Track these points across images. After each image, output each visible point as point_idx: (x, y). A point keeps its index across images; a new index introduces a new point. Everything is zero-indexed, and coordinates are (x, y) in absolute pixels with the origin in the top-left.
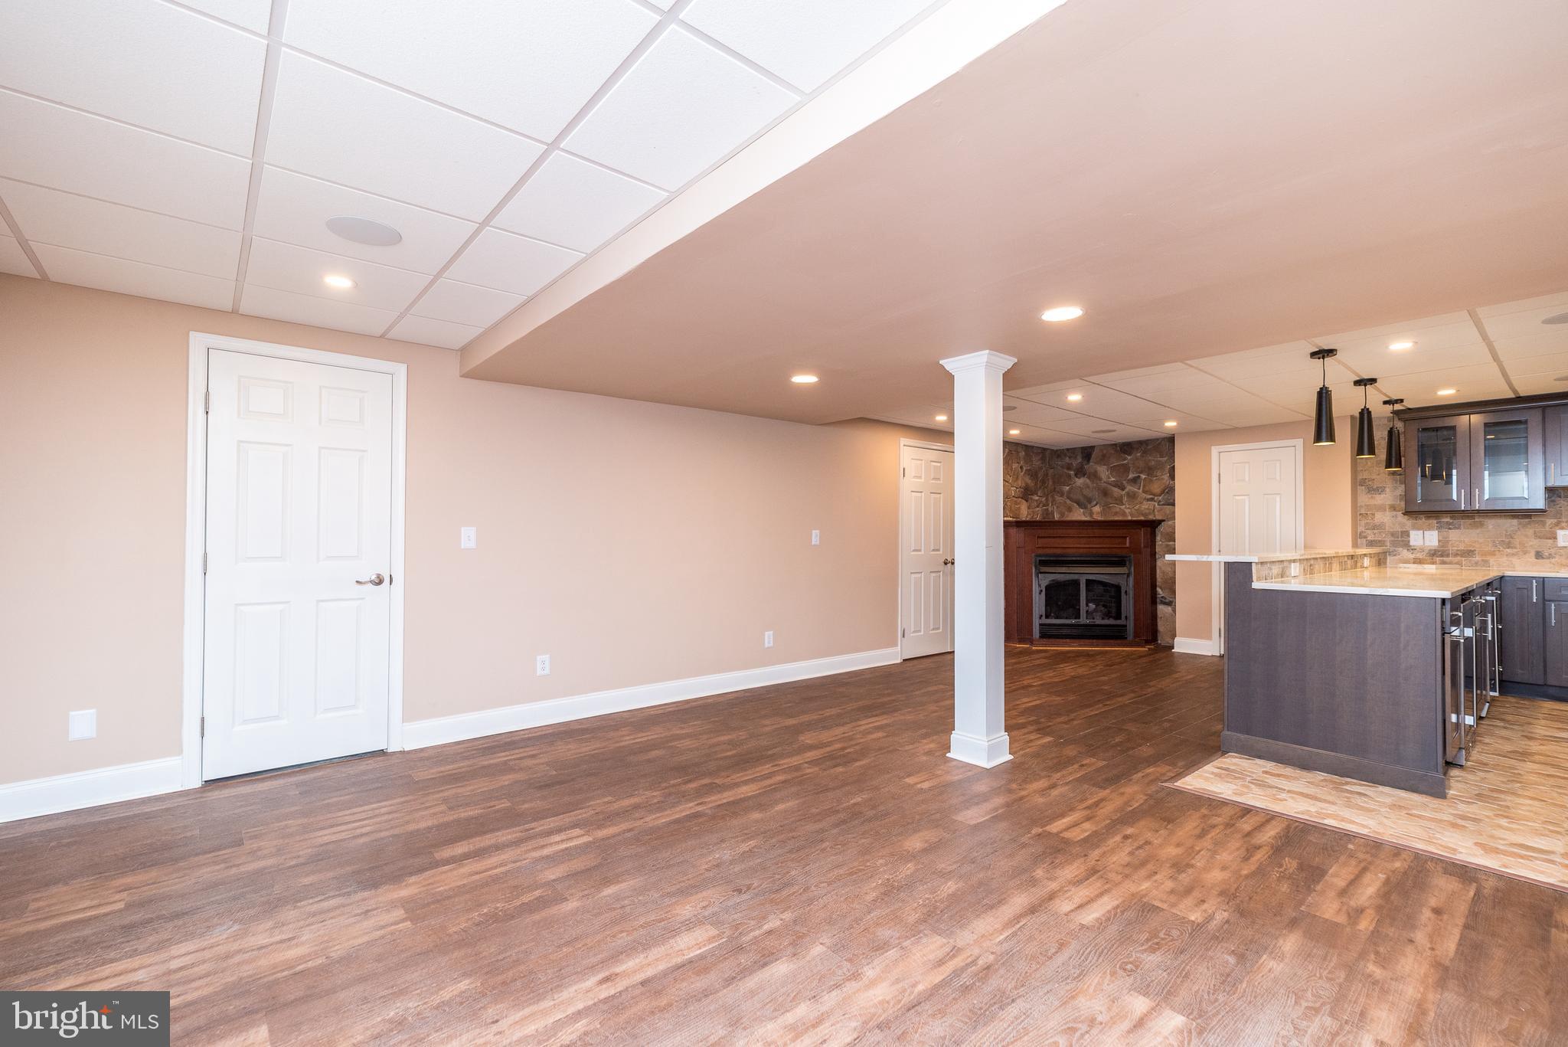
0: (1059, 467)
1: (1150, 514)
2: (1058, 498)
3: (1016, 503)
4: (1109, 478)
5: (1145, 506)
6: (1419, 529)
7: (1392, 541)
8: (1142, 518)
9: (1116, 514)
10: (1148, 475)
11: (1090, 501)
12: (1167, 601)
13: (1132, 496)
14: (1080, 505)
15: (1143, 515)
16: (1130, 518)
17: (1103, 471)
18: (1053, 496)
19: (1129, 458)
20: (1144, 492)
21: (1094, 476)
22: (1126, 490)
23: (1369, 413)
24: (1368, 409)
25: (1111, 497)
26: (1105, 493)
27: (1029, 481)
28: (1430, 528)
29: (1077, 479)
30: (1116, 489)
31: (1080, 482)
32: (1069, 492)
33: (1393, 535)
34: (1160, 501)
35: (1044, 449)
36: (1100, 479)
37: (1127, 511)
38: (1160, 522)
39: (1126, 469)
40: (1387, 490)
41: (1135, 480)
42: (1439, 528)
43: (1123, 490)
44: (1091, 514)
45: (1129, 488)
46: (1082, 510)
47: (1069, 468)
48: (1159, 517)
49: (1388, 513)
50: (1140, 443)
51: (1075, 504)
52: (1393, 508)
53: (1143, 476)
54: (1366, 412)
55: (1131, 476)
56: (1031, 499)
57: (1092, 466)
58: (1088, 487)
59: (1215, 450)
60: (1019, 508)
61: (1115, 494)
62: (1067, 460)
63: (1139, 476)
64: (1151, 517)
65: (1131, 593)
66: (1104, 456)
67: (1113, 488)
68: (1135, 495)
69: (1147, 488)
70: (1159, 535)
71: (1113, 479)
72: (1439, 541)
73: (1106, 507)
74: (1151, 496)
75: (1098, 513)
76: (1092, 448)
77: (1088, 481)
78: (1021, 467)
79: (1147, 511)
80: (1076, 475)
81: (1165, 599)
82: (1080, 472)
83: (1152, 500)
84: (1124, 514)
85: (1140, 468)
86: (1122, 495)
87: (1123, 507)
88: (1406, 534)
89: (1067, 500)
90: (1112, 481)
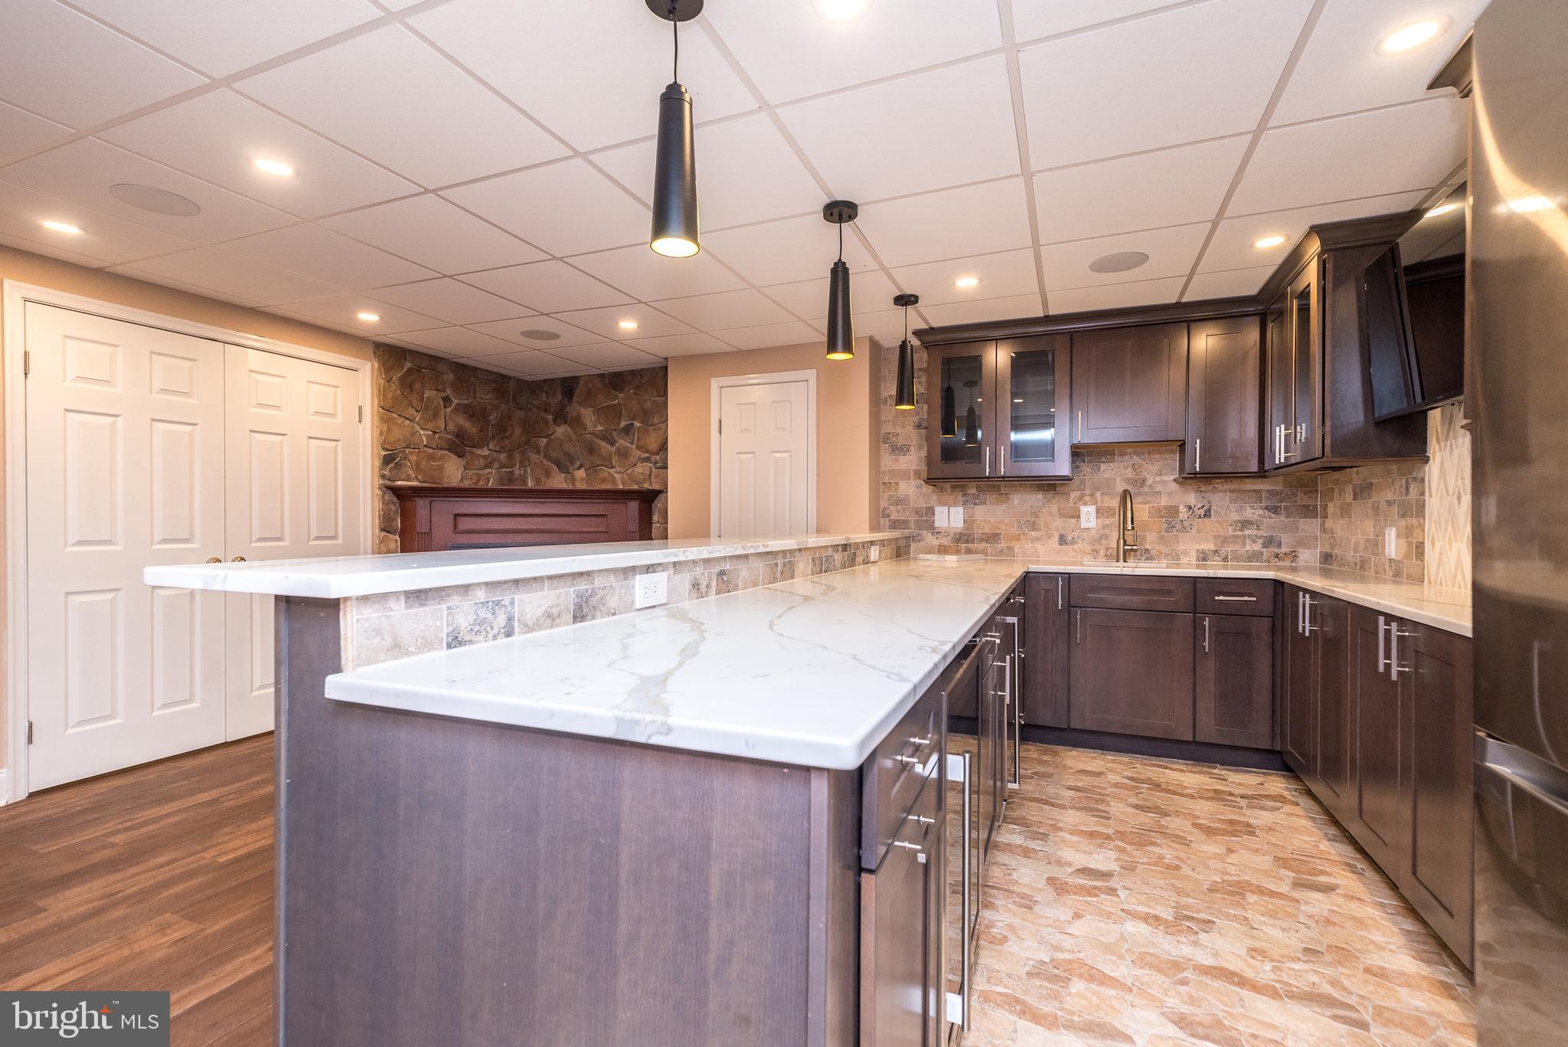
0: (534, 409)
1: (644, 481)
2: (533, 457)
3: (431, 457)
4: (595, 426)
5: (641, 469)
6: (944, 505)
7: (917, 521)
8: (636, 487)
9: (604, 480)
10: (643, 423)
11: (572, 460)
13: (623, 454)
14: (558, 464)
15: (636, 482)
16: (621, 487)
17: (588, 415)
18: (523, 453)
19: (621, 395)
20: (639, 448)
21: (577, 423)
22: (617, 444)
23: (846, 270)
24: (844, 264)
25: (598, 456)
26: (591, 450)
27: (467, 425)
28: (955, 505)
29: (557, 428)
30: (604, 444)
31: (561, 431)
32: (547, 446)
33: (917, 513)
34: (656, 463)
35: (503, 376)
36: (585, 428)
37: (617, 476)
38: (655, 494)
39: (616, 412)
40: (912, 449)
41: (627, 430)
42: (965, 503)
43: (612, 444)
44: (573, 480)
45: (622, 442)
46: (563, 475)
47: (546, 411)
48: (654, 487)
49: (912, 481)
50: (633, 373)
51: (554, 467)
52: (919, 475)
53: (637, 424)
54: (840, 269)
55: (623, 424)
56: (473, 453)
57: (575, 409)
58: (571, 440)
59: (715, 383)
60: (440, 469)
61: (603, 452)
62: (544, 397)
63: (632, 424)
64: (646, 486)
66: (589, 392)
67: (600, 441)
68: (626, 452)
69: (642, 443)
70: (657, 514)
71: (601, 428)
72: (965, 521)
73: (592, 469)
74: (647, 455)
75: (582, 479)
76: (578, 379)
77: (569, 430)
78: (447, 400)
79: (641, 477)
80: (555, 421)
82: (561, 417)
83: (647, 460)
84: (614, 481)
85: (631, 411)
86: (611, 452)
87: (612, 471)
88: (931, 511)
89: (545, 461)
90: (599, 431)
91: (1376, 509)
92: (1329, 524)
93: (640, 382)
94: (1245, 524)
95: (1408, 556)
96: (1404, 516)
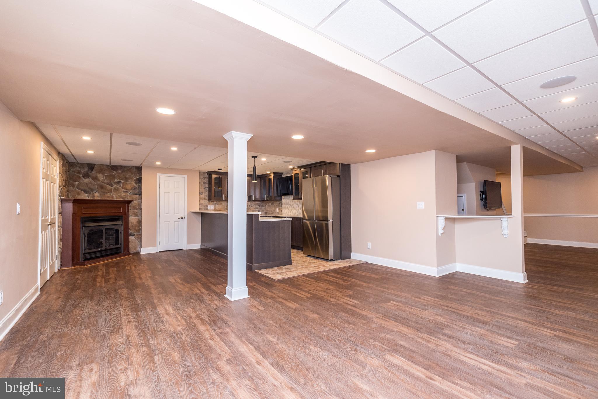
0: (71, 171)
1: (126, 198)
2: (71, 188)
4: (104, 180)
5: (123, 194)
6: (210, 205)
7: (204, 208)
8: (122, 199)
9: (108, 197)
10: (125, 181)
11: (92, 190)
12: (133, 234)
13: (117, 190)
14: (85, 191)
15: (122, 198)
16: (115, 199)
17: (101, 177)
18: (68, 187)
19: (115, 172)
20: (123, 188)
21: (95, 178)
25: (105, 189)
26: (102, 187)
28: (212, 205)
29: (83, 179)
30: (108, 186)
31: (86, 180)
32: (78, 185)
33: (204, 206)
34: (131, 193)
36: (99, 180)
37: (114, 196)
38: (131, 201)
39: (114, 177)
40: (203, 193)
41: (118, 183)
42: (214, 205)
43: (112, 186)
44: (94, 196)
45: (115, 186)
46: (86, 195)
47: (79, 173)
48: (130, 199)
49: (203, 200)
50: (121, 166)
51: (83, 192)
52: (205, 199)
53: (122, 181)
55: (116, 180)
57: (94, 173)
58: (91, 183)
59: (158, 175)
61: (108, 188)
63: (121, 181)
64: (126, 199)
65: (122, 232)
66: (101, 169)
69: (124, 187)
70: (131, 207)
71: (106, 181)
72: (214, 208)
73: (102, 194)
74: (126, 190)
75: (98, 196)
76: (95, 165)
77: (91, 180)
79: (125, 197)
81: (132, 233)
82: (86, 176)
83: (127, 192)
84: (113, 197)
85: (121, 177)
86: (111, 189)
87: (112, 194)
88: (207, 206)
89: (77, 189)
90: (106, 182)
91: (275, 206)
92: (266, 208)
93: (125, 170)
94: (256, 208)
95: (280, 212)
96: (279, 207)
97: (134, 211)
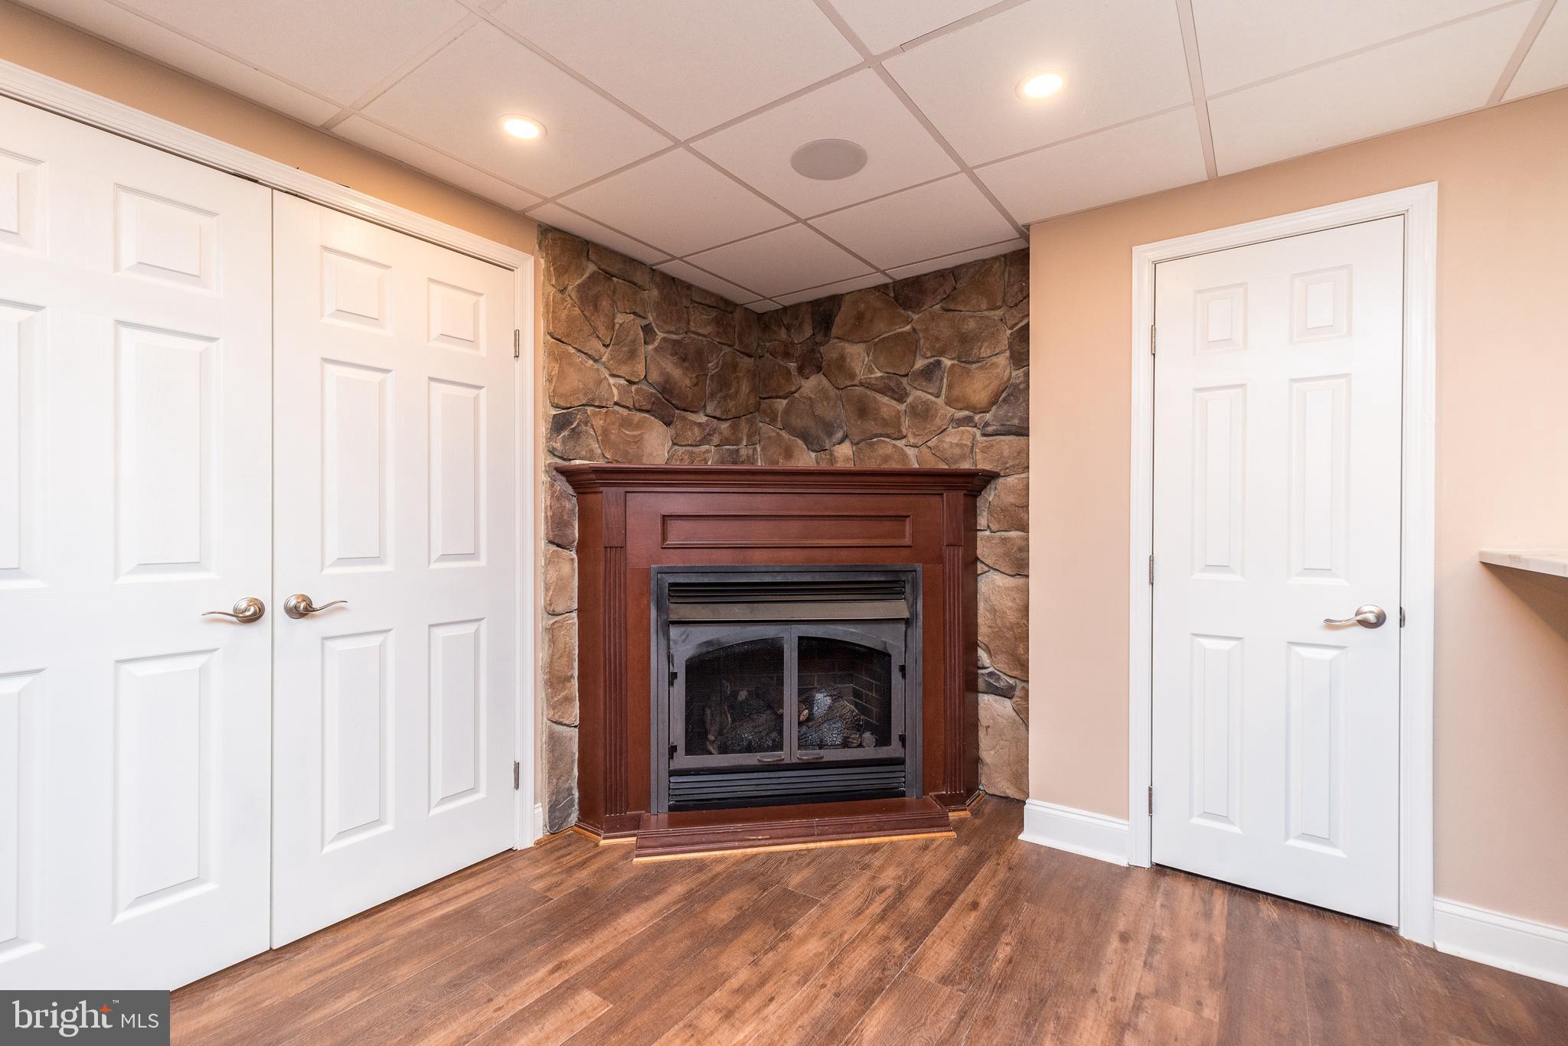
0: (768, 355)
1: (963, 457)
2: (767, 429)
3: (626, 423)
4: (871, 371)
5: (953, 438)
8: (946, 466)
9: (887, 456)
10: (960, 358)
11: (829, 429)
12: (1002, 684)
13: (922, 414)
14: (806, 437)
15: (944, 460)
16: (916, 466)
17: (859, 358)
18: (752, 423)
19: (916, 317)
20: (949, 403)
21: (840, 368)
22: (910, 399)
25: (875, 420)
26: (863, 410)
27: (677, 374)
29: (804, 381)
30: (885, 400)
31: (811, 385)
32: (787, 411)
34: (987, 424)
35: (727, 302)
36: (852, 377)
37: (911, 448)
38: (990, 477)
39: (909, 345)
41: (929, 373)
43: (901, 400)
44: (832, 459)
45: (916, 395)
46: (813, 455)
47: (787, 355)
48: (984, 465)
50: (941, 275)
51: (800, 442)
53: (947, 362)
55: (920, 363)
56: (685, 419)
57: (831, 350)
58: (828, 398)
59: (1143, 255)
60: (638, 441)
61: (885, 412)
62: (783, 334)
63: (939, 363)
64: (966, 465)
65: (916, 671)
66: (860, 317)
67: (879, 397)
68: (927, 410)
69: (956, 392)
70: (985, 514)
71: (879, 374)
73: (864, 442)
74: (966, 413)
75: (847, 459)
76: (835, 300)
77: (825, 381)
78: (647, 330)
79: (957, 451)
80: (800, 370)
81: (999, 679)
82: (811, 363)
83: (968, 421)
84: (903, 456)
85: (938, 339)
86: (899, 412)
87: (900, 443)
89: (783, 433)
90: (877, 378)
93: (955, 288)
97: (1004, 540)
